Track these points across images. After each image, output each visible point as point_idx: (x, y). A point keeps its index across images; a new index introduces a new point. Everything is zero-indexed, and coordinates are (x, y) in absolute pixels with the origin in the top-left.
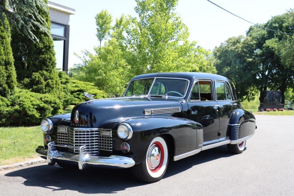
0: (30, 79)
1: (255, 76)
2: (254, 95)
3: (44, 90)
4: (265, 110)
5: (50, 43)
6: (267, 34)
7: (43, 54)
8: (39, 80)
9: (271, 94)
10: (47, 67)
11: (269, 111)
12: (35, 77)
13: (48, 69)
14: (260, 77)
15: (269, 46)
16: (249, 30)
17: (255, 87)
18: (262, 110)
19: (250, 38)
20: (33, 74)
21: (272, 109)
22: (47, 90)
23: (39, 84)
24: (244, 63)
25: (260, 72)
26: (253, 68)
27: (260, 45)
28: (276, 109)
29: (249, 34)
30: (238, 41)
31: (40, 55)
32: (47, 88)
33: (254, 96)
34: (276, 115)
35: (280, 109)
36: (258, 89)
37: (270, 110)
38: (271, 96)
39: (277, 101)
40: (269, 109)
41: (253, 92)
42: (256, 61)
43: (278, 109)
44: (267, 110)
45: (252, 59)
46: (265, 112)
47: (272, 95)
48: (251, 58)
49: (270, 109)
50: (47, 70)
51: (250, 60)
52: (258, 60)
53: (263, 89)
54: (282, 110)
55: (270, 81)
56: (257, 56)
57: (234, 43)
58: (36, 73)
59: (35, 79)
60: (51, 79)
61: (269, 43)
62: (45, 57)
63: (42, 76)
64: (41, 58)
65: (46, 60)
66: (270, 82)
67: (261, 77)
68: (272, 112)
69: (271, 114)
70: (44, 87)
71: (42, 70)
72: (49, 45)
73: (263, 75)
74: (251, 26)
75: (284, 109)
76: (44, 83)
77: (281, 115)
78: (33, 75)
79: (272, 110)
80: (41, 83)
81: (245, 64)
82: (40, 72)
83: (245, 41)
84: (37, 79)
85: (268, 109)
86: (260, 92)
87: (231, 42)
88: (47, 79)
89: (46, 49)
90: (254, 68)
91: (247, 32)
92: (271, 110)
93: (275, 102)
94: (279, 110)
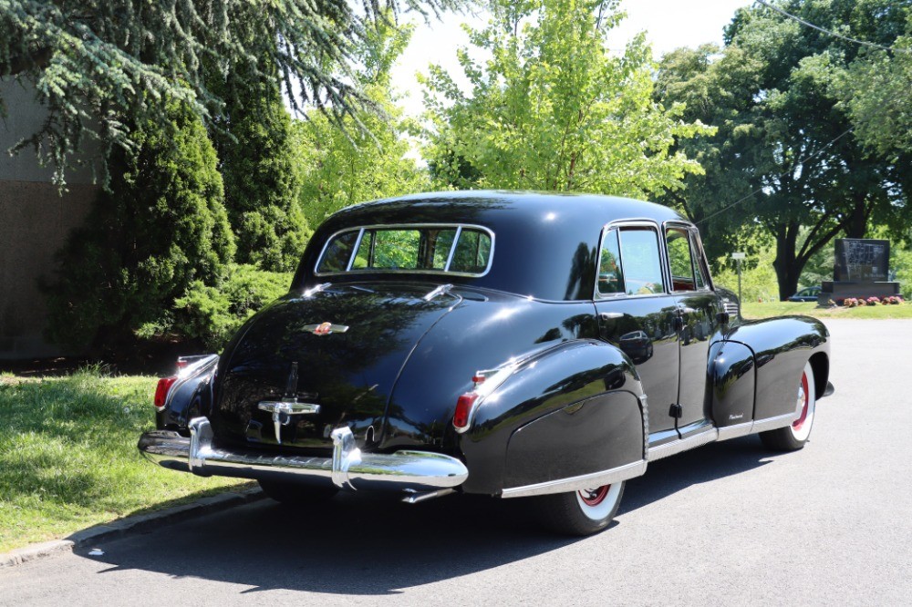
0: (238, 232)
1: (757, 183)
2: (755, 253)
3: (281, 262)
4: (840, 303)
5: (283, 121)
6: (800, 35)
7: (267, 154)
8: (264, 235)
9: (858, 250)
10: (279, 194)
11: (853, 305)
12: (254, 225)
13: (283, 200)
14: (774, 186)
15: (810, 78)
16: (732, 23)
17: (757, 224)
18: (833, 305)
19: (738, 52)
20: (245, 216)
21: (861, 300)
22: (288, 264)
23: (268, 247)
24: (722, 142)
25: (776, 169)
26: (755, 158)
27: (776, 74)
28: (876, 298)
29: (736, 38)
30: (697, 65)
31: (260, 160)
32: (286, 256)
33: (756, 256)
34: (878, 316)
35: (888, 299)
36: (769, 228)
37: (856, 302)
38: (857, 257)
39: (879, 272)
40: (854, 299)
41: (752, 241)
42: (764, 133)
43: (881, 300)
44: (848, 302)
45: (751, 125)
46: (840, 308)
47: (860, 253)
48: (749, 123)
49: (857, 299)
50: (280, 204)
51: (745, 128)
52: (774, 128)
53: (787, 229)
54: (896, 303)
55: (812, 202)
56: (768, 113)
57: (684, 72)
58: (251, 214)
59: (253, 232)
60: (292, 229)
61: (812, 67)
62: (274, 164)
63: (270, 222)
64: (264, 167)
65: (277, 174)
66: (811, 205)
67: (779, 188)
68: (864, 308)
69: (863, 316)
70: (281, 256)
71: (266, 203)
72: (282, 128)
73: (786, 180)
74: (740, 10)
75: (901, 297)
76: (279, 243)
77: (895, 317)
78: (247, 220)
79: (864, 302)
80: (271, 244)
81: (727, 143)
82: (265, 209)
83: (724, 61)
84: (259, 232)
85: (851, 300)
86: (775, 241)
87: (674, 69)
88: (285, 231)
89: (275, 141)
90: (759, 156)
91: (728, 29)
92: (860, 303)
93: (872, 275)
94: (886, 303)
